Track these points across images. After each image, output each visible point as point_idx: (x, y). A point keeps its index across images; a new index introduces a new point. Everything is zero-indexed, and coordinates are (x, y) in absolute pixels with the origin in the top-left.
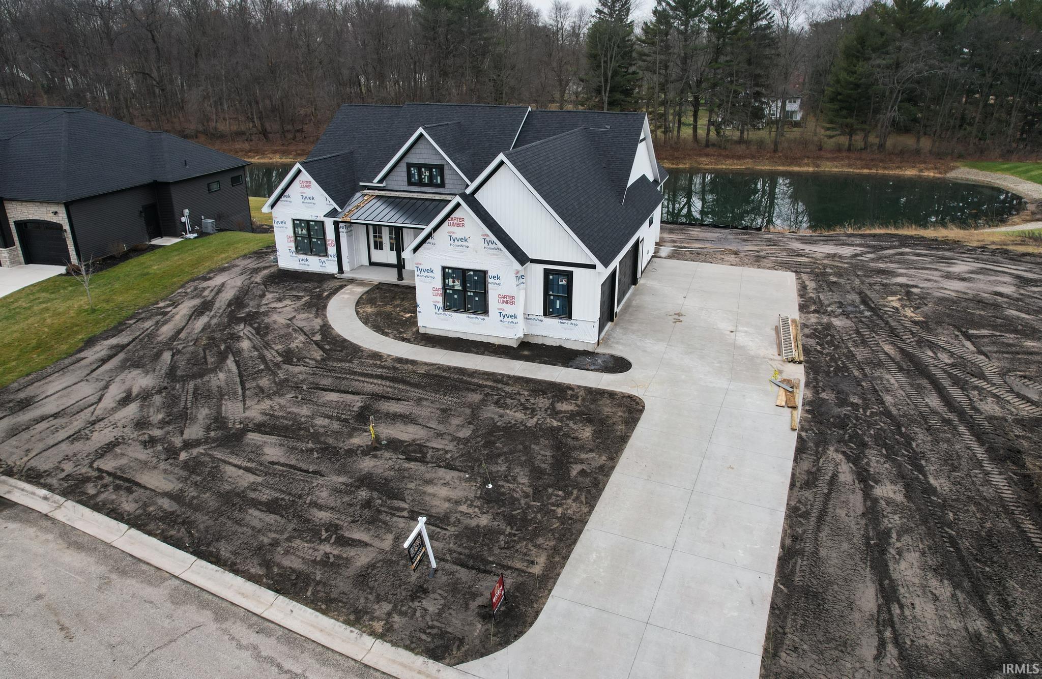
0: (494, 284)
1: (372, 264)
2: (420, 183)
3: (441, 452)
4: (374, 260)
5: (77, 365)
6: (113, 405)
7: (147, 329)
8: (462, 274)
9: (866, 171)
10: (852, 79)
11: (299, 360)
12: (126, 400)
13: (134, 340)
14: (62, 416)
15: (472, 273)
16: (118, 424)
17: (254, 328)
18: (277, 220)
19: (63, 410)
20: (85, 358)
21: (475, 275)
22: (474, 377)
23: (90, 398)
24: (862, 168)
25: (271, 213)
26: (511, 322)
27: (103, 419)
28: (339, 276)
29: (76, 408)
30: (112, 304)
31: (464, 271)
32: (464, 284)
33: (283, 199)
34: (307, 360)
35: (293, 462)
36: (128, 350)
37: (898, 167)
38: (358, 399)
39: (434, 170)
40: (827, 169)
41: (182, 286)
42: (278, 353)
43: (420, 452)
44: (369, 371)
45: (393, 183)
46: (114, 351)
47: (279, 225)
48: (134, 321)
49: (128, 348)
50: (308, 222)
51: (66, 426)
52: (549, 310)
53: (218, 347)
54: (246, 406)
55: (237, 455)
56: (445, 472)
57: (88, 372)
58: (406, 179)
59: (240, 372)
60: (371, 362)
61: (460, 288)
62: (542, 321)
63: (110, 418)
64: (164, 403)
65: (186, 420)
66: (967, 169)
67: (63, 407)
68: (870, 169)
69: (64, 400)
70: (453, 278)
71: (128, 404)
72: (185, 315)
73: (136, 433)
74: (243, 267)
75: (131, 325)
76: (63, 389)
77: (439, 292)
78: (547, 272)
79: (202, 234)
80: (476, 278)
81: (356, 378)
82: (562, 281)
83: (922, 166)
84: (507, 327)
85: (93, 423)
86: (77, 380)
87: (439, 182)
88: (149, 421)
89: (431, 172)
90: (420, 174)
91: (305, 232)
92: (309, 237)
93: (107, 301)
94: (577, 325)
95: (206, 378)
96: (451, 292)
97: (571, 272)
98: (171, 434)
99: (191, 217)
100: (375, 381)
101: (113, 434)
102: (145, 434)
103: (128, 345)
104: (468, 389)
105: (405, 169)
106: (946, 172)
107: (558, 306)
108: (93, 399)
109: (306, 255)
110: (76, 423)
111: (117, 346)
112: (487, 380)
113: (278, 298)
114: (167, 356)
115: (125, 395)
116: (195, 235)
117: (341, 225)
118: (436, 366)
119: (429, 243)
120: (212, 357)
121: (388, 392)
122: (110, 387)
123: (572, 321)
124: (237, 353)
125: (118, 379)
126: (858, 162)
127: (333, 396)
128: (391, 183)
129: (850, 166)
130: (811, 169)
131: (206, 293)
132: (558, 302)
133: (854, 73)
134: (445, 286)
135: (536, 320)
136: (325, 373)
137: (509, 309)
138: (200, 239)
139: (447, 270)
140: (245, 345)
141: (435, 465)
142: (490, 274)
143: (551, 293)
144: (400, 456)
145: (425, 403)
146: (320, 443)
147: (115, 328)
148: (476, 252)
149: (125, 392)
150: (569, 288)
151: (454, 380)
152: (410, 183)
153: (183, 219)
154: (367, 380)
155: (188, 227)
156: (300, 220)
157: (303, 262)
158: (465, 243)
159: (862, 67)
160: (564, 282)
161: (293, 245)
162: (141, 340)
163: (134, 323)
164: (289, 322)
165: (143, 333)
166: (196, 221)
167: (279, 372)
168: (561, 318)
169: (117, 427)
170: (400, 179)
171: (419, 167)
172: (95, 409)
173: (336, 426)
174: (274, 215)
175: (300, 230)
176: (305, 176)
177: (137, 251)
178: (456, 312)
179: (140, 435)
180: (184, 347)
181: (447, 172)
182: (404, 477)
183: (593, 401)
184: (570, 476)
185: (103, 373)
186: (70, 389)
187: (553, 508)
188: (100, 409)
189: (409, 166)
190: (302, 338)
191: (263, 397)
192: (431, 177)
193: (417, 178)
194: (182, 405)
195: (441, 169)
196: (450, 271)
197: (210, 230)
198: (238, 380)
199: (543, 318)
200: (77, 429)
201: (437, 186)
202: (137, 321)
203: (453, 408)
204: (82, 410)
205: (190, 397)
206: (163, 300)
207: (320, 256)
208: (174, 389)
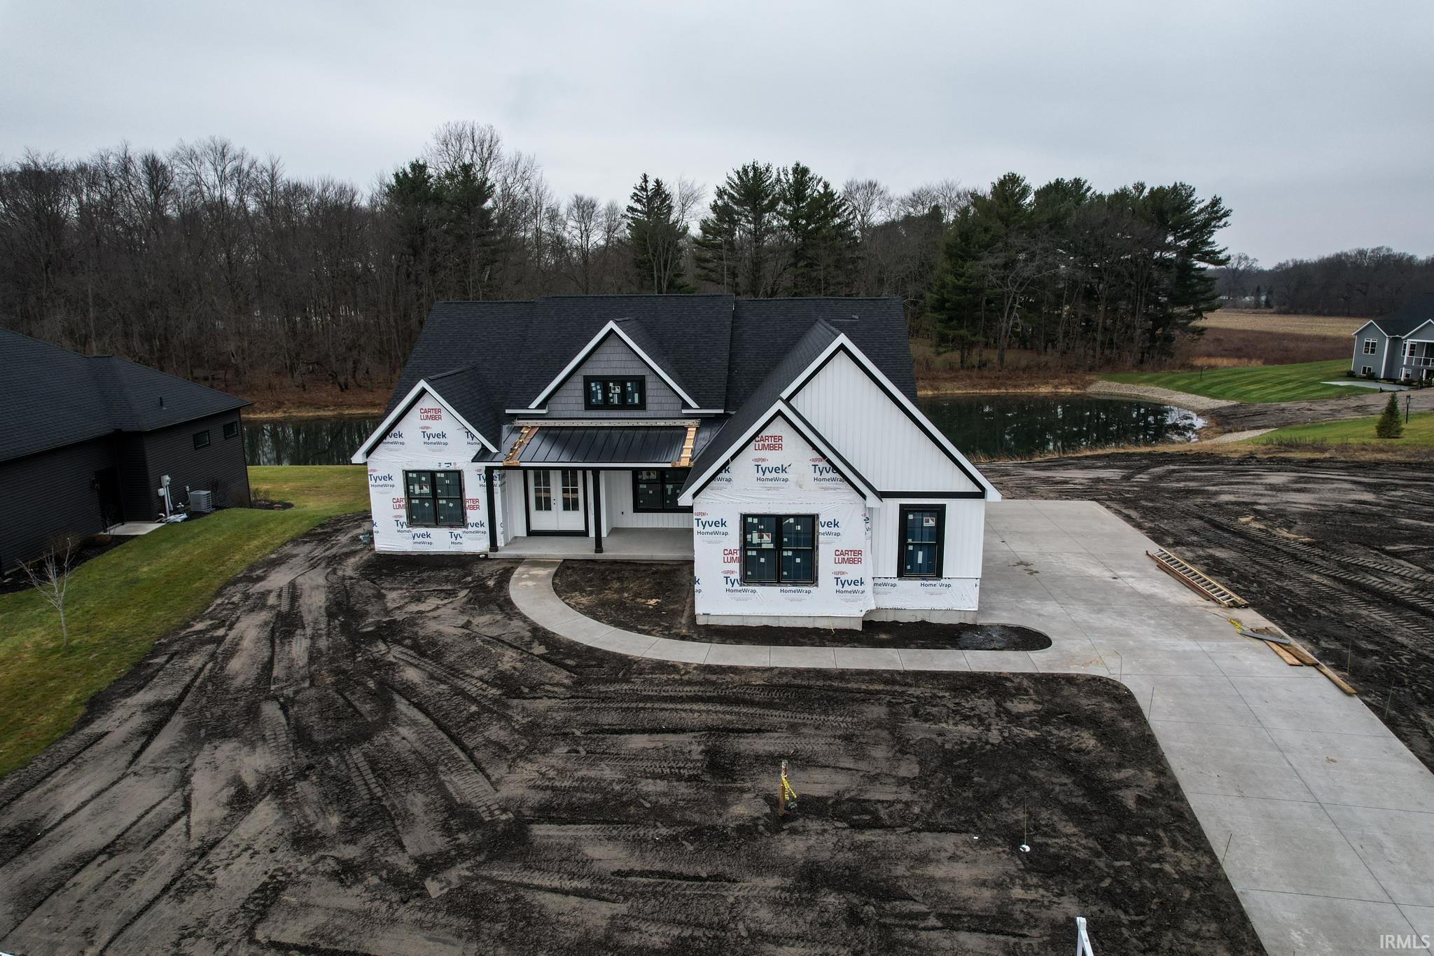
0: (828, 534)
1: (530, 533)
2: (606, 405)
3: (899, 806)
4: (534, 527)
5: (95, 748)
6: (220, 813)
7: (201, 670)
8: (776, 523)
9: (994, 391)
10: (961, 282)
11: (533, 688)
12: (242, 800)
13: (187, 689)
14: (125, 849)
15: (792, 520)
16: (256, 847)
17: (406, 647)
18: (375, 474)
19: (119, 837)
20: (107, 733)
21: (797, 523)
22: (848, 681)
23: (164, 804)
24: (989, 387)
25: (366, 464)
26: (855, 592)
27: (216, 843)
28: (491, 555)
29: (144, 831)
30: (99, 635)
31: (779, 519)
32: (777, 540)
33: (388, 439)
34: (548, 687)
35: (658, 866)
36: (186, 709)
37: (1029, 385)
38: (690, 740)
39: (629, 384)
40: (949, 392)
41: (219, 594)
42: (487, 682)
43: (866, 811)
44: (670, 691)
45: (560, 407)
46: (155, 716)
47: (379, 482)
48: (165, 658)
49: (184, 705)
50: (433, 474)
51: (147, 868)
52: (906, 568)
53: (364, 685)
54: (493, 779)
55: (539, 870)
56: (937, 838)
57: (129, 757)
58: (582, 400)
59: (436, 722)
60: (665, 677)
61: (771, 546)
62: (894, 585)
63: (230, 837)
64: (326, 796)
65: (393, 820)
66: (1106, 383)
67: (113, 833)
68: (999, 389)
69: (109, 817)
70: (760, 531)
71: (252, 807)
72: (258, 640)
73: (305, 859)
74: (307, 556)
75: (162, 667)
76: (93, 798)
77: (735, 556)
78: (904, 510)
79: (193, 515)
80: (799, 528)
81: (656, 705)
82: (928, 521)
83: (1056, 381)
84: (847, 601)
85: (203, 852)
86: (115, 776)
87: (636, 401)
88: (318, 832)
89: (624, 388)
90: (606, 390)
91: (426, 490)
92: (434, 496)
93: (88, 631)
94: (949, 586)
95: (379, 740)
96: (754, 553)
97: (944, 506)
98: (381, 850)
99: (172, 487)
100: (695, 707)
101: (260, 868)
102: (324, 857)
103: (181, 698)
104: (854, 700)
105: (581, 386)
106: (1084, 387)
107: (920, 561)
108: (172, 806)
109: (427, 526)
110: (163, 860)
111: (158, 705)
112: (871, 681)
113: (412, 597)
114: (271, 710)
115: (232, 790)
116: (184, 516)
117: (496, 473)
118: (776, 672)
119: (720, 479)
120: (364, 702)
121: (731, 722)
122: (193, 779)
123: (943, 581)
124: (408, 691)
125: (198, 763)
126: (983, 382)
127: (638, 742)
128: (557, 407)
129: (974, 386)
130: (930, 393)
131: (272, 600)
132: (920, 554)
133: (962, 275)
134: (746, 545)
135: (885, 585)
136: (596, 705)
137: (852, 572)
138: (194, 523)
139: (750, 520)
140: (412, 675)
141: (906, 829)
142: (822, 519)
143: (910, 541)
144: (839, 824)
145: (805, 730)
146: (679, 823)
147: (131, 674)
148: (801, 487)
149: (228, 784)
150: (939, 532)
151: (820, 688)
152: (589, 406)
153: (162, 492)
154: (679, 706)
155: (168, 505)
156: (419, 472)
157: (421, 539)
158: (782, 475)
159: (972, 268)
160: (932, 523)
161: (403, 512)
162: (202, 688)
163: (167, 662)
164: (467, 631)
165: (197, 676)
166: (179, 496)
167: (510, 712)
168: (924, 578)
169: (256, 853)
170: (573, 400)
171: (604, 381)
172: (188, 825)
173: (683, 789)
174: (370, 467)
175: (417, 487)
176: (433, 400)
177: (93, 547)
178: (763, 584)
179: (317, 861)
180: (296, 693)
181: (650, 385)
182: (875, 859)
183: (1054, 693)
184: (1129, 811)
185: (160, 757)
186: (107, 795)
187: (1156, 866)
188: (199, 823)
189: (588, 380)
190: (510, 653)
191: (514, 760)
192: (624, 395)
193: (600, 397)
194: (364, 792)
195: (640, 382)
196: (756, 521)
197: (204, 506)
198: (441, 735)
199: (896, 581)
200: (173, 870)
201: (634, 407)
202: (171, 658)
203: (857, 732)
204: (162, 832)
205: (370, 777)
206: (199, 617)
207: (451, 526)
208: (328, 766)
